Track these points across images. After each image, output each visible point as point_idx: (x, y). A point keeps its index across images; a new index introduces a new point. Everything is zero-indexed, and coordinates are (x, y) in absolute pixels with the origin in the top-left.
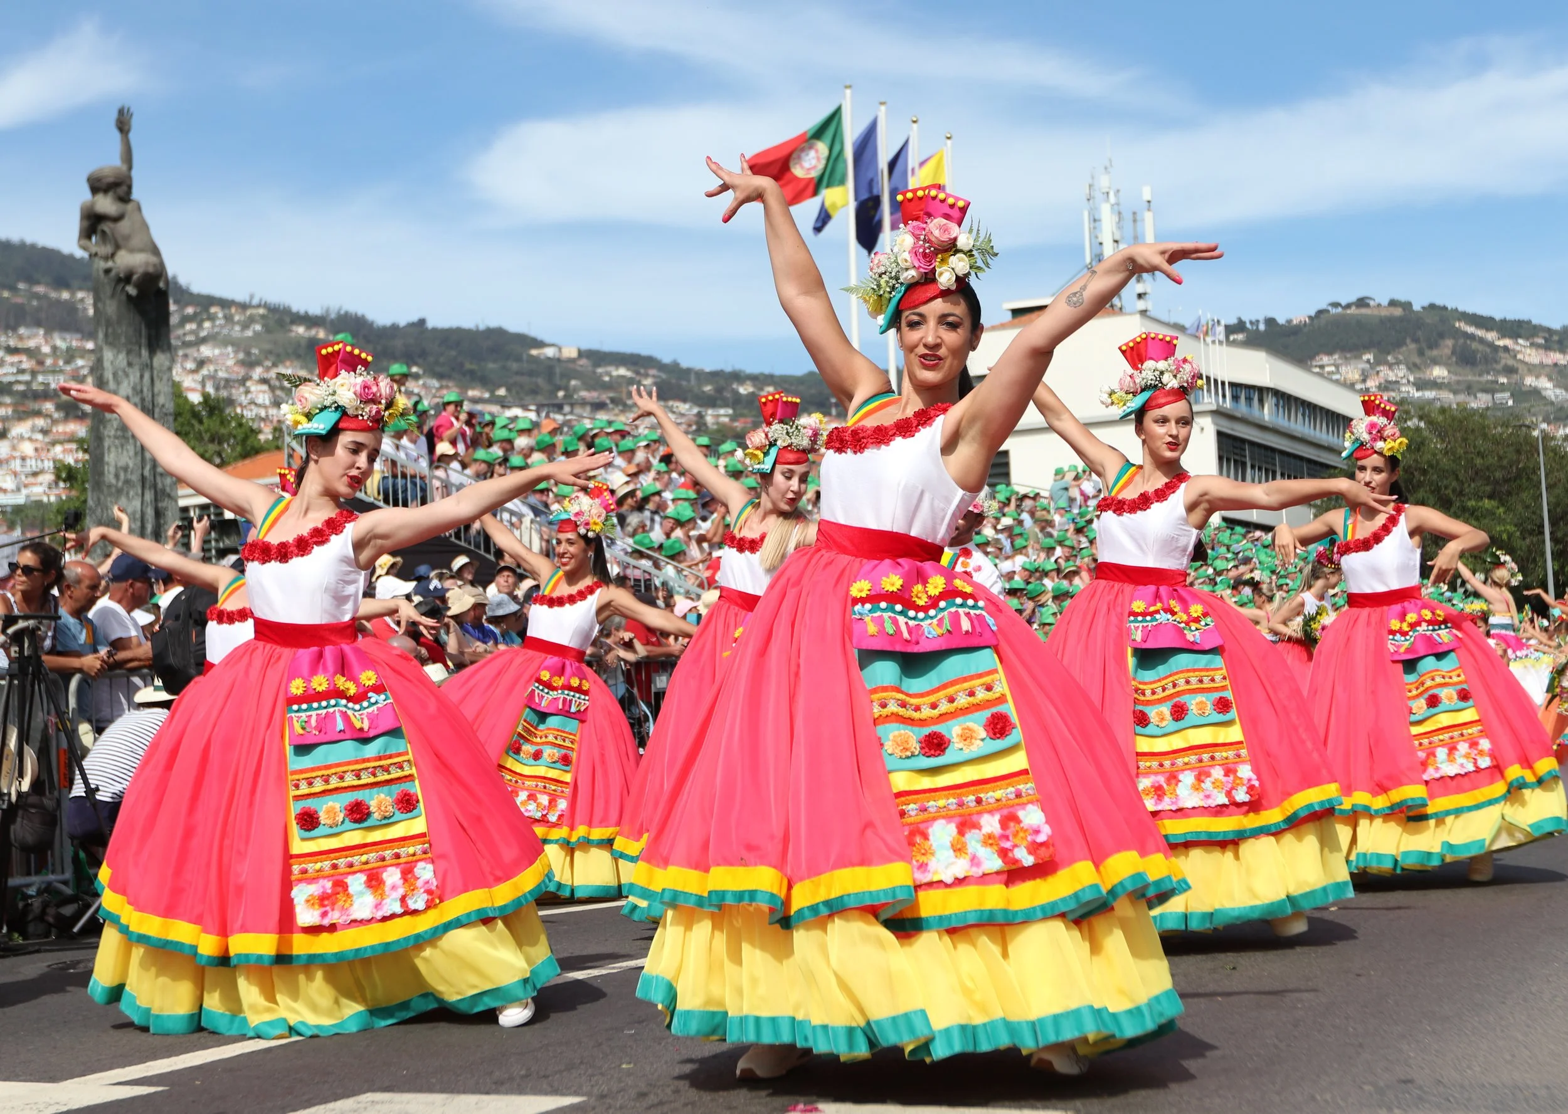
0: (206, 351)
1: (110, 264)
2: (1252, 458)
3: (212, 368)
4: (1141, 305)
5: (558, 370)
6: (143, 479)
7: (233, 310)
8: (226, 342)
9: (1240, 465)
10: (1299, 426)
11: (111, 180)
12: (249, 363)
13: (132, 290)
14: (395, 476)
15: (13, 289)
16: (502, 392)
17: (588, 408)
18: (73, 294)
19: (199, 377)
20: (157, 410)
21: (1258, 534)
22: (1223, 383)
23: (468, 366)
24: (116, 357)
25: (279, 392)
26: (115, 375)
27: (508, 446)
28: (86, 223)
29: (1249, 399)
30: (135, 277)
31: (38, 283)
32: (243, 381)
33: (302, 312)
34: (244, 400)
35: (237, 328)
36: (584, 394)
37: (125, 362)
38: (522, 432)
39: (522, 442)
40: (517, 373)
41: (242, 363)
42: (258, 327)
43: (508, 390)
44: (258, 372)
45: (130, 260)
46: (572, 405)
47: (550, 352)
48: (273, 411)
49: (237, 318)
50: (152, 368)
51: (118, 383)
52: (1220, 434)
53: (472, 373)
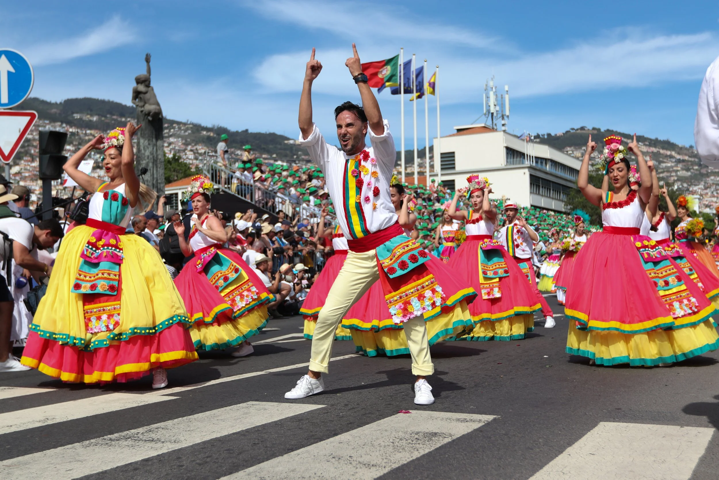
0: (172, 140)
1: (142, 109)
2: (542, 184)
3: (174, 146)
4: (503, 128)
5: (294, 149)
6: (153, 184)
7: (181, 125)
8: (178, 136)
9: (538, 186)
10: (560, 173)
11: (143, 79)
12: (186, 144)
13: (150, 118)
14: (241, 185)
15: (106, 117)
16: (274, 156)
17: (304, 163)
18: (126, 119)
19: (169, 149)
20: (158, 161)
21: (545, 211)
22: (532, 157)
23: (263, 146)
24: (144, 141)
25: (197, 155)
26: (144, 148)
27: (280, 175)
28: (135, 95)
29: (542, 163)
30: (151, 114)
31: (114, 115)
32: (184, 150)
33: (205, 126)
34: (184, 157)
35: (183, 132)
36: (303, 157)
37: (147, 144)
38: (284, 170)
39: (285, 173)
40: (280, 149)
41: (183, 144)
42: (190, 132)
43: (277, 155)
44: (189, 148)
45: (149, 107)
46: (299, 161)
47: (291, 142)
48: (195, 161)
49: (182, 128)
50: (157, 146)
51: (145, 151)
52: (531, 176)
53: (264, 149)
